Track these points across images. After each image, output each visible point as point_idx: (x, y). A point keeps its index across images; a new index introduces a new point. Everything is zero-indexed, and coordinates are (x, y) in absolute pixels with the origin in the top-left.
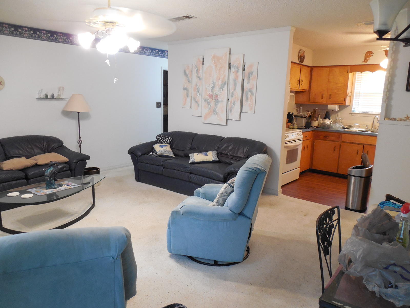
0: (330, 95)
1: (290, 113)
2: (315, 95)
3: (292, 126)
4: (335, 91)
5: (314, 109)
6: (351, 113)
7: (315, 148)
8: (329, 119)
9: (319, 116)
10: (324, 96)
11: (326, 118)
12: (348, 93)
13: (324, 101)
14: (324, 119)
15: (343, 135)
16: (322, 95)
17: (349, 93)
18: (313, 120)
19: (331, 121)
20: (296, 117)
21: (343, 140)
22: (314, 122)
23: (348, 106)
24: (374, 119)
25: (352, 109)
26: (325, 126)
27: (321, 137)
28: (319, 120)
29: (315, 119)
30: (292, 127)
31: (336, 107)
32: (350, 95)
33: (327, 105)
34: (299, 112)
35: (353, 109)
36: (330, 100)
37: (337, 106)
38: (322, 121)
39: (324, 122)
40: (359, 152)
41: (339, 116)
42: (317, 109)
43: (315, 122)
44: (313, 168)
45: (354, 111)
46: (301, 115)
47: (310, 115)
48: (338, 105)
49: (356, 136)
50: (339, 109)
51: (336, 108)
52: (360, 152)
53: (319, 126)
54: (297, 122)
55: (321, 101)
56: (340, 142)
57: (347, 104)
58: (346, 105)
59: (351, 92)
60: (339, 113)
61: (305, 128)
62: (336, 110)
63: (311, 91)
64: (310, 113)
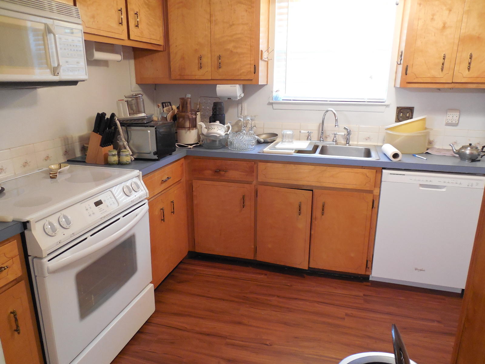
0: (219, 57)
1: (104, 115)
2: (183, 58)
3: (114, 155)
4: (230, 46)
5: (183, 96)
6: (272, 104)
7: (195, 202)
8: (223, 122)
9: (196, 115)
10: (204, 60)
11: (215, 122)
12: (262, 51)
13: (206, 73)
14: (210, 122)
15: (261, 166)
16: (200, 58)
17: (264, 51)
18: (184, 127)
19: (229, 128)
20: (128, 124)
21: (261, 178)
22: (186, 133)
23: (263, 86)
24: (325, 115)
25: (272, 92)
26: (215, 141)
27: (208, 173)
28: (198, 126)
29: (188, 124)
30: (116, 158)
31: (236, 90)
32: (265, 55)
33: (215, 86)
34: (134, 108)
35: (275, 94)
36: (220, 70)
37: (238, 86)
38: (206, 128)
39: (211, 131)
40: (303, 208)
41: (245, 113)
42: (189, 96)
43: (188, 132)
44: (199, 250)
45: (276, 98)
46: (142, 119)
47: (174, 112)
48: (240, 85)
49: (293, 167)
50: (243, 95)
51: (236, 92)
52: (306, 209)
53: (201, 143)
54: (131, 142)
55: (199, 74)
56: (254, 182)
57: (261, 81)
58: (259, 84)
59: (268, 50)
60: (245, 105)
61: (156, 157)
62: (237, 97)
63: (173, 49)
64: (174, 107)
